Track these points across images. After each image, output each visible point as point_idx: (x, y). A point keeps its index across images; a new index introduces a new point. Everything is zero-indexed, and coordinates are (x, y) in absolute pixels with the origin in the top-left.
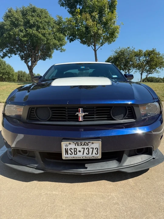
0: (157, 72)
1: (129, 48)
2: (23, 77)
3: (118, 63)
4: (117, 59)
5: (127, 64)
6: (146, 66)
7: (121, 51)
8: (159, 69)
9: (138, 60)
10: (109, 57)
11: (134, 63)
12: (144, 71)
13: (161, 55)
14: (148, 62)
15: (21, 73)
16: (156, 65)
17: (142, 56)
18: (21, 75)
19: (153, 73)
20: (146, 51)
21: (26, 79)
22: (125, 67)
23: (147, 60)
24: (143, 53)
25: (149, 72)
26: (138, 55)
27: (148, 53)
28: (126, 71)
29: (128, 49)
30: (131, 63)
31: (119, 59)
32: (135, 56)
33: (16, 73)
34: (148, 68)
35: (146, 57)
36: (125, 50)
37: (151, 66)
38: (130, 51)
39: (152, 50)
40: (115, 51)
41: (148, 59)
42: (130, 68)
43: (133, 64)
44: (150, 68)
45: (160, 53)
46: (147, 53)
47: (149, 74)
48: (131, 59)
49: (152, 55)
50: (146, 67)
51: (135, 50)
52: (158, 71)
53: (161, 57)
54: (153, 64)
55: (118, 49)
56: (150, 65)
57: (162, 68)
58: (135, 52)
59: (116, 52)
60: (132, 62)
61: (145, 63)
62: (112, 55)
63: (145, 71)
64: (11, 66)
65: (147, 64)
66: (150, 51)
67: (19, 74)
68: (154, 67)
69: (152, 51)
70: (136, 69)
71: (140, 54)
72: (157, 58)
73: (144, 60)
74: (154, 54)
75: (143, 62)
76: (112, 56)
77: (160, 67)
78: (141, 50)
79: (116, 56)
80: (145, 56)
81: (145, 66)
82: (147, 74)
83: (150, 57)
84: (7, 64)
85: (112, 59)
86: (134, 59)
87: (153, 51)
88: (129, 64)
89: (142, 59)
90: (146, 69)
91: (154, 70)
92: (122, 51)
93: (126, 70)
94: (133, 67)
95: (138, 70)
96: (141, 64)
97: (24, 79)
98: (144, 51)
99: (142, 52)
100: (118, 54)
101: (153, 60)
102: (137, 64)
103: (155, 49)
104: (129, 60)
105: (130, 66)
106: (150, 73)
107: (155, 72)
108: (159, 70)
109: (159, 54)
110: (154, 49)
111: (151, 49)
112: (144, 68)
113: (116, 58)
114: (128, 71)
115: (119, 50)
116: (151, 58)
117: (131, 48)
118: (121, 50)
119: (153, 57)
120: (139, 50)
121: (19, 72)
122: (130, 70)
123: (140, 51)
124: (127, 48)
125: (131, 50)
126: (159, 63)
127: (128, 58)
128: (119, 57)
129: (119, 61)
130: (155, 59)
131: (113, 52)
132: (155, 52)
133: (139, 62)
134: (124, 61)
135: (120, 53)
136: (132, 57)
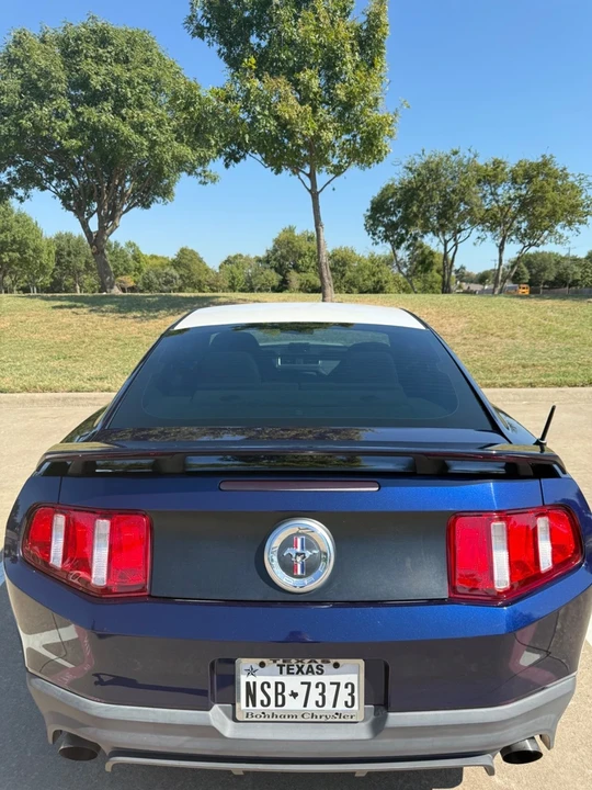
0: (560, 239)
1: (455, 153)
2: (75, 256)
3: (415, 209)
4: (413, 194)
5: (451, 212)
6: (520, 219)
7: (426, 165)
8: (567, 228)
9: (491, 197)
10: (384, 186)
11: (475, 209)
12: (511, 235)
13: (571, 179)
14: (525, 205)
15: (68, 241)
16: (553, 216)
17: (503, 181)
18: (67, 249)
19: (543, 242)
20: (519, 165)
21: (86, 262)
22: (443, 221)
23: (521, 196)
24: (507, 170)
25: (530, 235)
26: (490, 177)
27: (526, 171)
28: (447, 237)
29: (453, 158)
30: (462, 208)
31: (422, 194)
32: (479, 181)
33: (50, 242)
34: (524, 225)
35: (517, 186)
36: (441, 159)
37: (537, 218)
38: (460, 164)
39: (540, 160)
40: (405, 163)
41: (524, 192)
42: (462, 227)
43: (470, 212)
44: (531, 227)
45: (568, 171)
46: (521, 172)
47: (530, 245)
48: (463, 194)
49: (541, 178)
50: (519, 222)
51: (480, 162)
52: (561, 236)
53: (573, 187)
54: (541, 213)
55: (416, 157)
56: (533, 214)
57: (577, 225)
58: (478, 169)
59: (410, 169)
60: (465, 203)
61: (513, 209)
62: (397, 177)
63: (513, 237)
64: (30, 219)
65: (520, 211)
66: (531, 164)
67: (59, 246)
68: (547, 221)
69: (538, 165)
70: (480, 228)
71: (495, 176)
72: (555, 188)
73: (510, 199)
74: (547, 175)
75: (508, 202)
76: (397, 183)
77: (570, 223)
78: (500, 162)
79: (410, 182)
80: (514, 181)
81: (514, 218)
82: (521, 246)
83: (534, 187)
84: (16, 211)
85: (394, 194)
86: (476, 193)
87: (545, 164)
88: (458, 210)
89: (505, 191)
90: (519, 229)
91: (546, 233)
92: (433, 166)
93: (444, 234)
94: (473, 223)
95: (489, 234)
96: (502, 209)
97: (78, 264)
98: (511, 163)
99: (503, 170)
100: (419, 175)
101: (542, 199)
102: (487, 210)
103: (552, 157)
104: (457, 198)
105: (462, 218)
106: (534, 245)
107: (549, 238)
108: (566, 232)
109: (567, 175)
110: (548, 157)
111: (536, 158)
112: (511, 225)
113: (409, 190)
114: (454, 235)
115: (419, 162)
116: (535, 191)
117: (465, 156)
118: (427, 163)
119: (541, 187)
120: (492, 161)
121: (59, 237)
122: (460, 231)
123: (497, 164)
124: (449, 153)
125: (465, 159)
126: (565, 210)
127: (453, 191)
128: (422, 186)
129: (421, 202)
130: (549, 195)
131: (401, 167)
132: (550, 169)
133: (494, 202)
134: (438, 200)
135: (424, 172)
136: (468, 186)
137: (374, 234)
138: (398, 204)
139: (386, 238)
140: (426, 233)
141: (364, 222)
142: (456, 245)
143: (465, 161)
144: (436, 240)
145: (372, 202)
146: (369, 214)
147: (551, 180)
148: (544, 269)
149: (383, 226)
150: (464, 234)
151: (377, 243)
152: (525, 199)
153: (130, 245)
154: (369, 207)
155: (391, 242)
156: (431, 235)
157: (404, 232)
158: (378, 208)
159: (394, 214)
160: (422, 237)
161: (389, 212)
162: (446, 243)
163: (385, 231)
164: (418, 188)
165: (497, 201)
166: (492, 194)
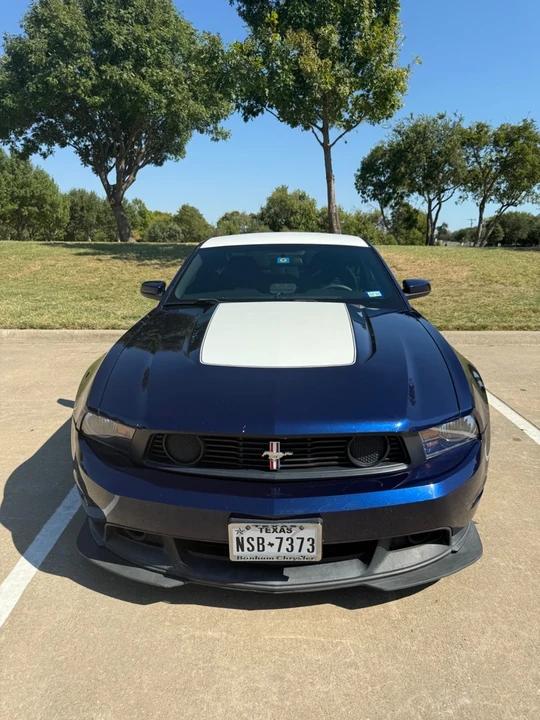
0: (536, 199)
1: (442, 117)
2: (88, 211)
3: (403, 169)
4: (402, 156)
5: (436, 172)
6: (499, 180)
7: (414, 129)
9: (473, 159)
10: (373, 148)
11: (459, 170)
12: (491, 195)
14: (505, 167)
15: (81, 197)
16: (532, 177)
17: (486, 144)
18: (80, 205)
19: (520, 202)
20: (501, 129)
21: (98, 217)
22: (428, 181)
23: (502, 158)
24: (490, 133)
25: (509, 196)
26: (473, 139)
27: (507, 134)
28: (432, 197)
29: (440, 121)
30: (446, 169)
31: (410, 156)
32: (463, 144)
33: (65, 197)
34: (503, 186)
35: (499, 149)
36: (429, 123)
37: (517, 179)
38: (445, 127)
39: (521, 124)
41: (505, 155)
42: (446, 187)
43: (454, 173)
44: (511, 188)
46: (503, 136)
47: (508, 205)
48: (448, 156)
49: (521, 141)
50: (498, 183)
51: (465, 125)
52: (537, 197)
54: (521, 173)
55: (405, 121)
56: (514, 176)
58: (462, 132)
59: (399, 132)
60: (450, 165)
61: (494, 170)
62: (386, 140)
63: (493, 197)
64: (47, 176)
65: (501, 172)
66: (512, 128)
67: (73, 202)
68: (525, 182)
69: (519, 129)
70: (462, 188)
71: (479, 139)
72: (535, 151)
73: (491, 161)
74: (527, 138)
75: (489, 164)
76: (386, 145)
78: (484, 126)
79: (398, 144)
80: (496, 143)
81: (495, 179)
82: (500, 205)
83: (514, 150)
84: (34, 169)
85: (384, 155)
86: (460, 155)
87: (526, 128)
88: (442, 171)
89: (487, 153)
90: (498, 190)
91: (524, 193)
92: (420, 129)
93: (429, 193)
94: (456, 183)
95: (470, 194)
96: (483, 172)
97: (91, 219)
98: (494, 126)
99: (486, 133)
100: (407, 138)
101: (523, 161)
102: (470, 171)
103: (533, 121)
104: (443, 159)
105: (445, 180)
106: (512, 205)
107: (526, 198)
110: (529, 121)
111: (517, 122)
112: (491, 186)
113: (398, 151)
114: (438, 194)
115: (407, 125)
116: (515, 154)
117: (451, 119)
118: (416, 126)
119: (522, 150)
120: (476, 124)
121: (73, 193)
122: (443, 191)
123: (481, 127)
124: (435, 116)
125: (451, 123)
127: (439, 153)
128: (409, 147)
129: (409, 163)
130: (529, 158)
131: (390, 130)
132: (531, 133)
133: (476, 164)
134: (424, 162)
135: (411, 135)
136: (453, 149)
137: (363, 193)
138: (387, 165)
139: (375, 197)
140: (412, 192)
141: (355, 181)
142: (440, 204)
143: (451, 125)
144: (421, 199)
145: (363, 163)
146: (359, 173)
147: (532, 143)
148: (518, 228)
149: (372, 185)
150: (447, 194)
151: (366, 201)
152: (506, 161)
153: (137, 202)
154: (359, 167)
155: (378, 200)
156: (416, 194)
157: (391, 191)
158: (368, 169)
159: (382, 174)
160: (408, 196)
161: (378, 173)
162: (430, 202)
163: (374, 190)
164: (406, 150)
165: (479, 163)
166: (474, 156)
